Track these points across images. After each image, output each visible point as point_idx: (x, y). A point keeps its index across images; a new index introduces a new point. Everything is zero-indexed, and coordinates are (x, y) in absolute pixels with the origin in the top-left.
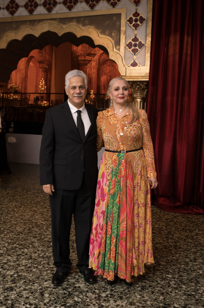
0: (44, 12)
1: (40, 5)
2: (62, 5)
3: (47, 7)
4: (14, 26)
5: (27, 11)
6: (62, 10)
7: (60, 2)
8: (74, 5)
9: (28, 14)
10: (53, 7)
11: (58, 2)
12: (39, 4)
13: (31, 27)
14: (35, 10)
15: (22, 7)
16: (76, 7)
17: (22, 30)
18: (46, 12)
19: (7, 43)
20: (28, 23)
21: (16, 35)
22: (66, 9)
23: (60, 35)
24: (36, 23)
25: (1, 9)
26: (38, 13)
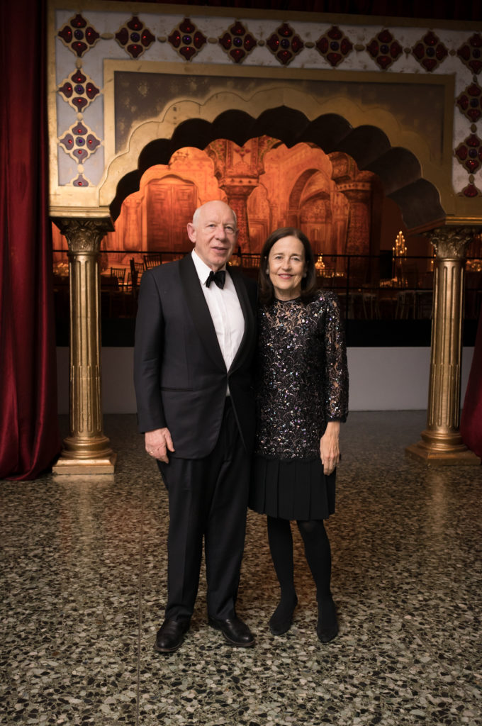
0: (270, 62)
1: (262, 45)
2: (314, 51)
3: (278, 50)
4: (194, 86)
5: (227, 53)
6: (315, 63)
7: (312, 43)
8: (343, 56)
9: (231, 62)
10: (293, 53)
11: (304, 43)
12: (257, 42)
13: (239, 93)
14: (248, 54)
15: (213, 42)
16: (346, 60)
17: (217, 97)
18: (276, 63)
19: (176, 126)
20: (230, 83)
21: (200, 108)
22: (324, 61)
23: (311, 118)
24: (252, 85)
25: (157, 40)
26: (255, 63)
